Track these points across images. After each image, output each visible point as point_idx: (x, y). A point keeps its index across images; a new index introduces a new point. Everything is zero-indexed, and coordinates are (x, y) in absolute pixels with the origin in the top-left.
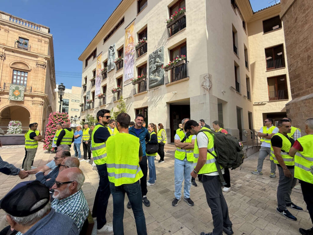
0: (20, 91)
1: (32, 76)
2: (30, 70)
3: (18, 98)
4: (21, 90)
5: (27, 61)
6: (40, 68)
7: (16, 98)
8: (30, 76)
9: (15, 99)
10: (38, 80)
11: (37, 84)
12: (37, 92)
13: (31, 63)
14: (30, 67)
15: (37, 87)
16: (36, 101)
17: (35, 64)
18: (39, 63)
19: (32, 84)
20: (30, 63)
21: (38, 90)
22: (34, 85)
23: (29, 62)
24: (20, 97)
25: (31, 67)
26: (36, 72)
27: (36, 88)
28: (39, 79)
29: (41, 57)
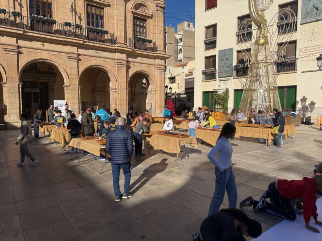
1: (152, 26)
2: (151, 16)
6: (159, 12)
8: (150, 26)
11: (158, 39)
13: (150, 3)
14: (150, 11)
15: (159, 43)
16: (161, 65)
26: (156, 19)
27: (158, 45)
28: (161, 31)
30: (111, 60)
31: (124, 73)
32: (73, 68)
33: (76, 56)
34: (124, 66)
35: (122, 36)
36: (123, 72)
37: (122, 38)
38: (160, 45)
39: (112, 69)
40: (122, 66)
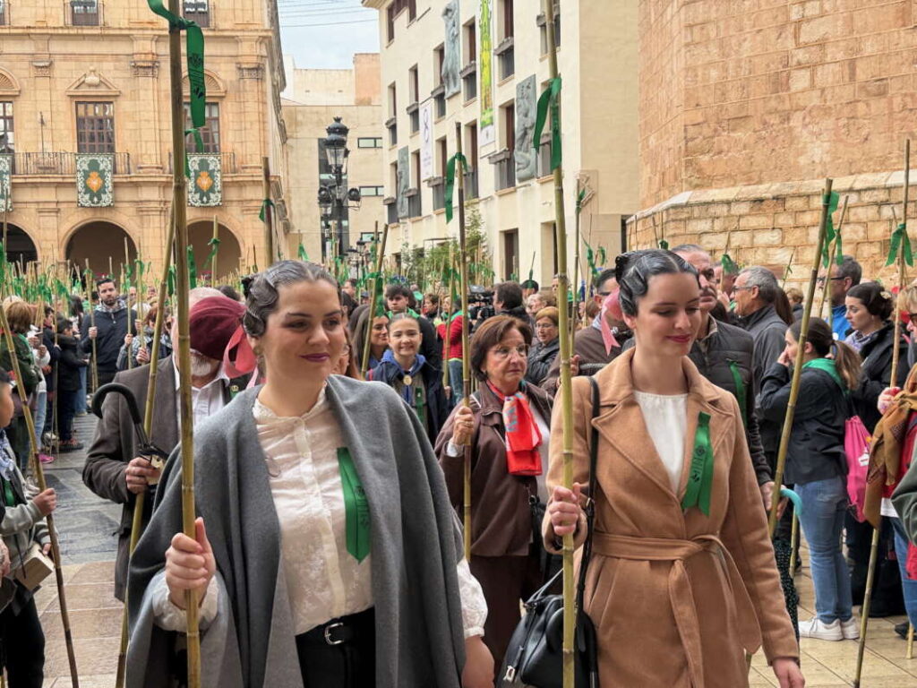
0: (211, 175)
1: (231, 115)
2: (224, 94)
3: (209, 199)
4: (214, 170)
5: (212, 63)
6: (248, 81)
7: (205, 199)
8: (226, 116)
9: (203, 202)
10: (248, 126)
11: (246, 142)
12: (251, 167)
13: (223, 66)
14: (221, 85)
15: (249, 152)
16: (252, 200)
17: (233, 67)
18: (244, 66)
19: (233, 143)
20: (220, 70)
21: (251, 160)
22: (237, 146)
23: (217, 67)
24: (214, 192)
25: (224, 82)
26: (240, 97)
27: (246, 155)
28: (252, 123)
29: (248, 40)
30: (127, 205)
31: (154, 228)
32: (49, 229)
33: (54, 206)
34: (154, 213)
35: (149, 152)
36: (151, 226)
37: (150, 155)
38: (251, 155)
39: (131, 222)
40: (150, 213)
